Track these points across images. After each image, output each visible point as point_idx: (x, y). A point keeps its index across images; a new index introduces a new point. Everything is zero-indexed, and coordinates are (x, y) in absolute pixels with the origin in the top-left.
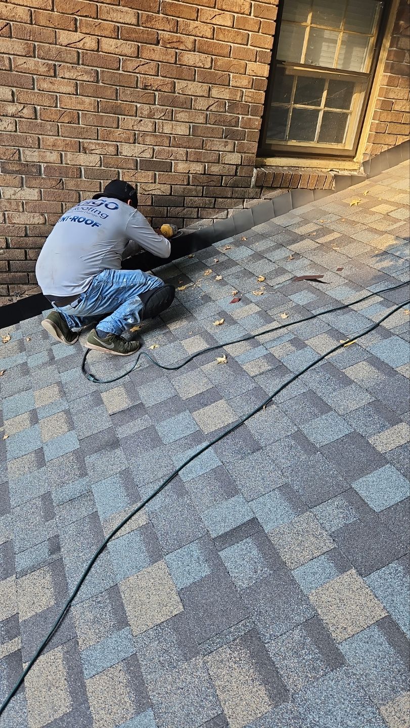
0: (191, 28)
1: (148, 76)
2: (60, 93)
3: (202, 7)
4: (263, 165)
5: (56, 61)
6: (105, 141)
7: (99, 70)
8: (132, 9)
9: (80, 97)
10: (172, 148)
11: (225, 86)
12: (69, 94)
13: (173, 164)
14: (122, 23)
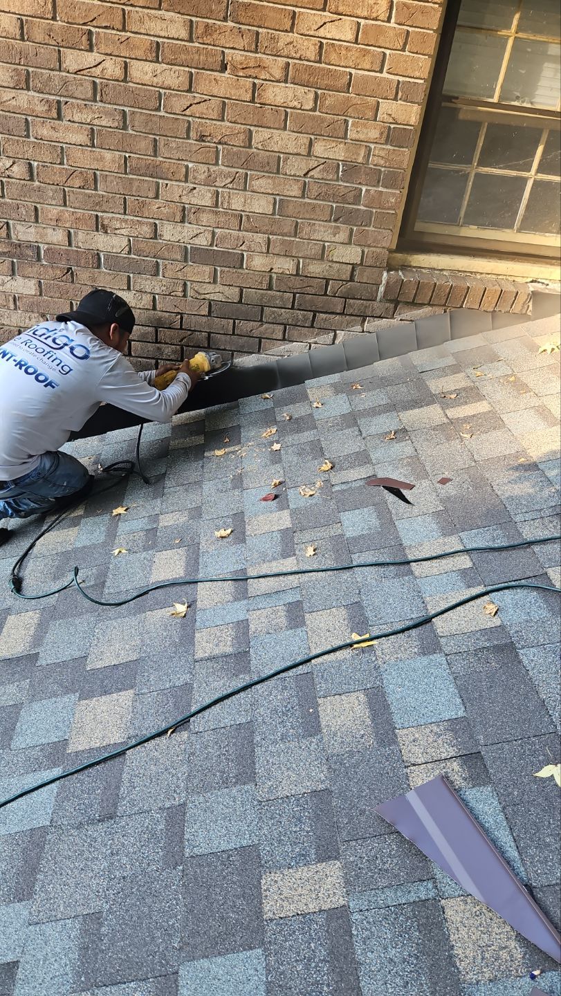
0: (281, 44)
1: (207, 121)
2: (67, 143)
3: (302, 10)
4: (405, 267)
5: (61, 96)
6: (136, 216)
7: (127, 109)
8: (183, 14)
9: (97, 150)
10: (244, 233)
11: (339, 138)
12: (81, 145)
13: (245, 256)
14: (164, 37)
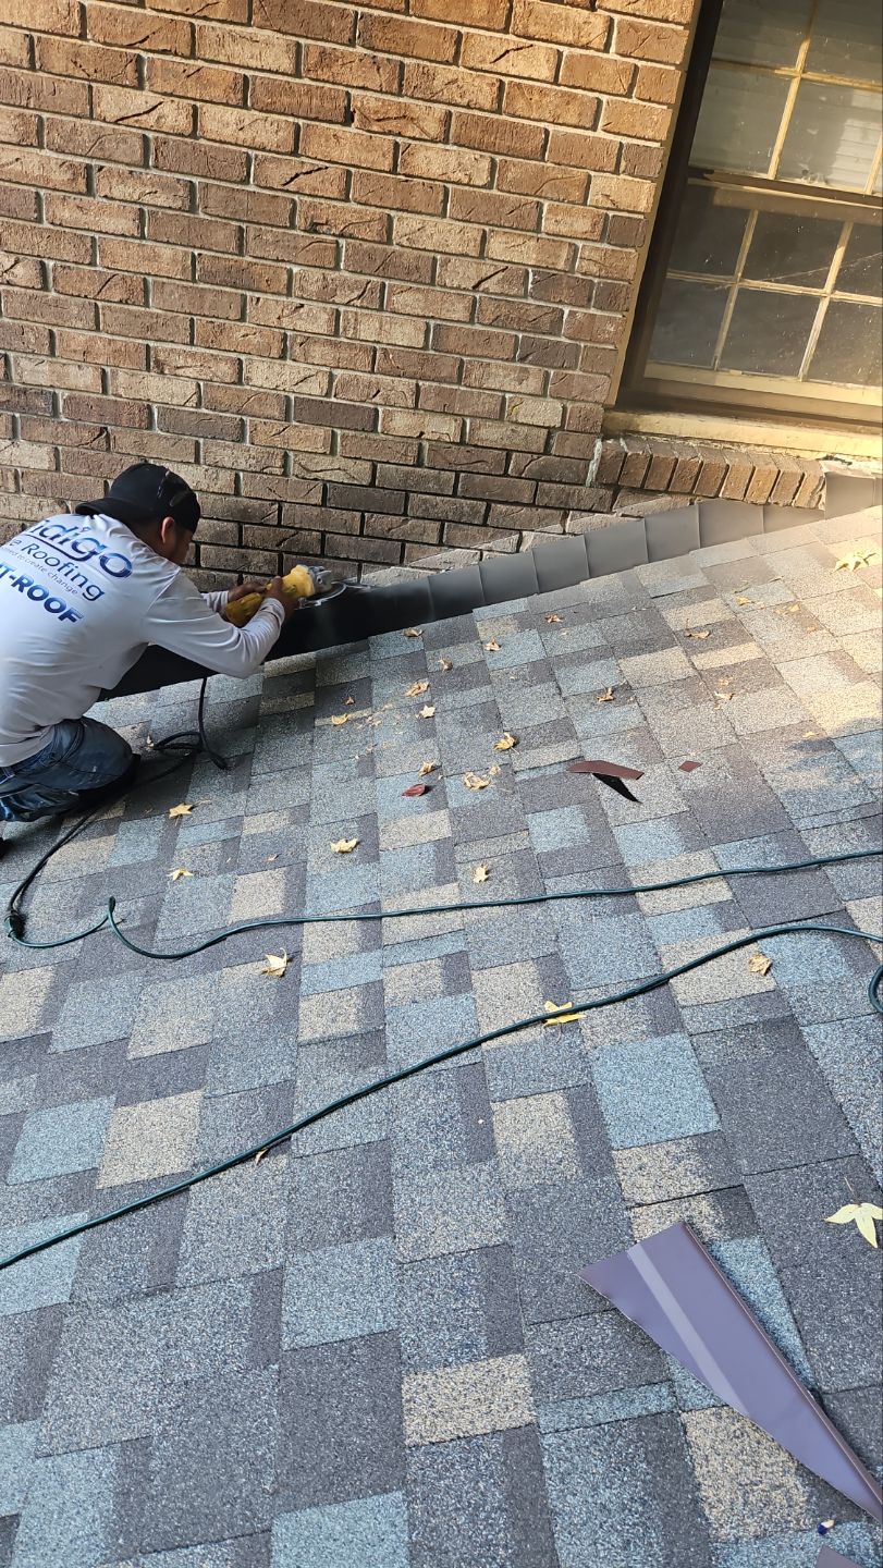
0: (438, 83)
1: (323, 201)
2: (101, 232)
3: (472, 31)
4: (630, 433)
5: (92, 158)
6: (208, 348)
7: (196, 180)
8: (285, 33)
9: (149, 243)
10: (379, 376)
11: (528, 231)
12: (123, 235)
13: (380, 414)
14: (256, 69)
